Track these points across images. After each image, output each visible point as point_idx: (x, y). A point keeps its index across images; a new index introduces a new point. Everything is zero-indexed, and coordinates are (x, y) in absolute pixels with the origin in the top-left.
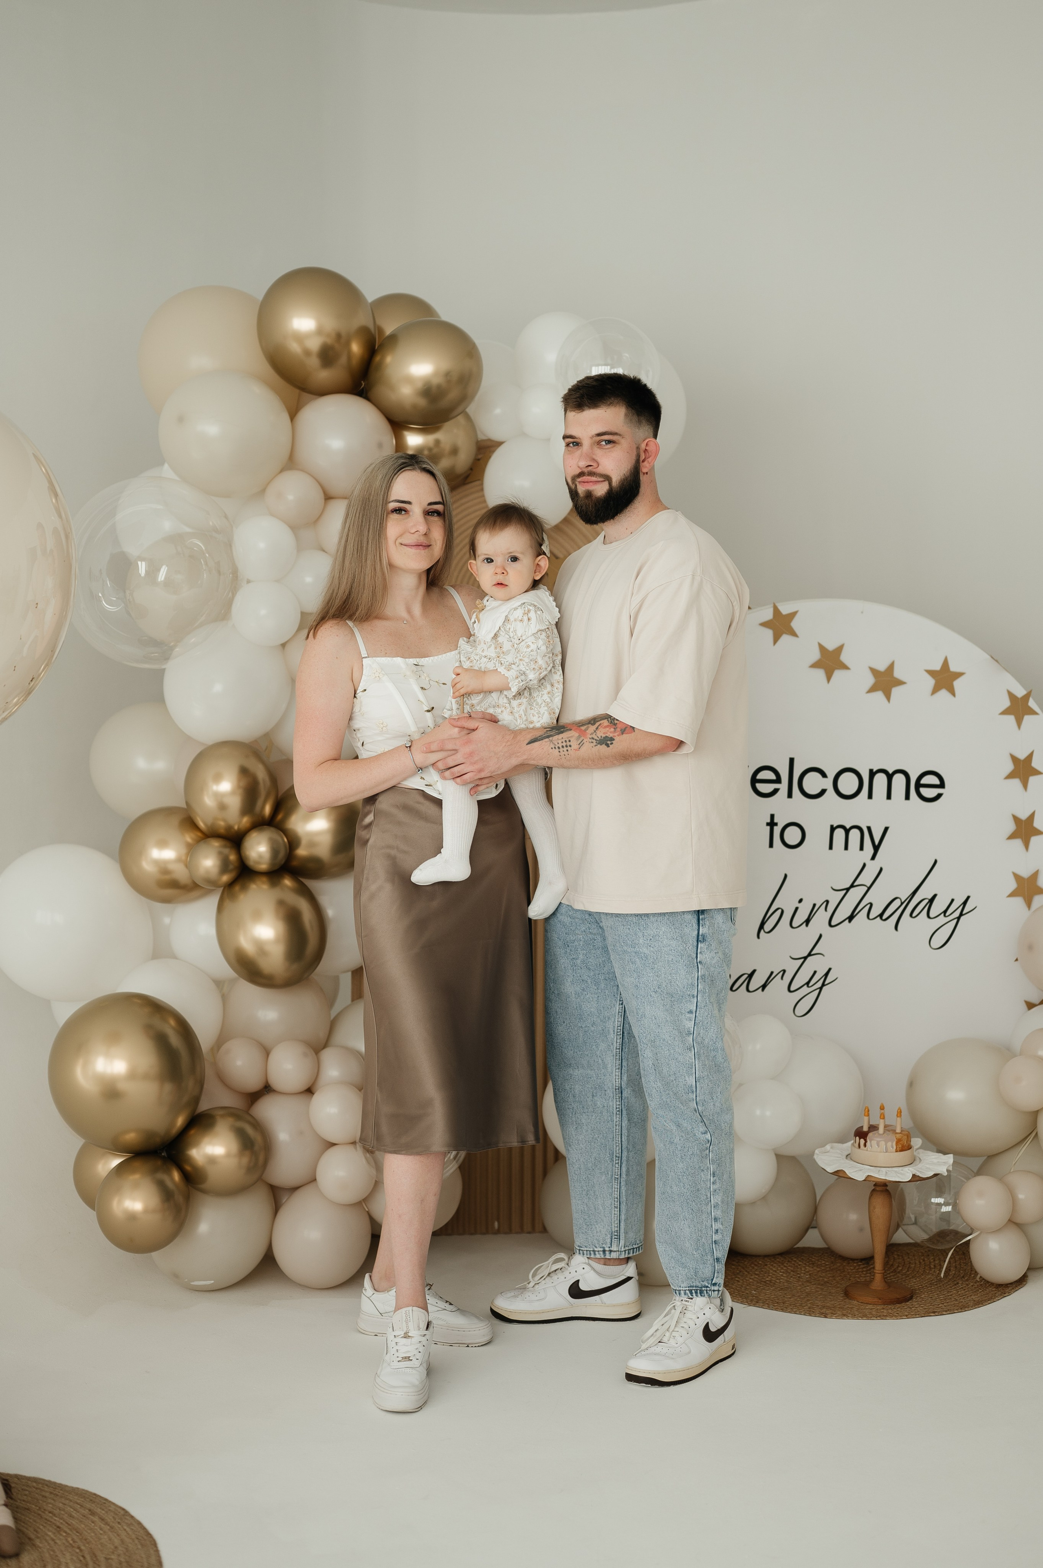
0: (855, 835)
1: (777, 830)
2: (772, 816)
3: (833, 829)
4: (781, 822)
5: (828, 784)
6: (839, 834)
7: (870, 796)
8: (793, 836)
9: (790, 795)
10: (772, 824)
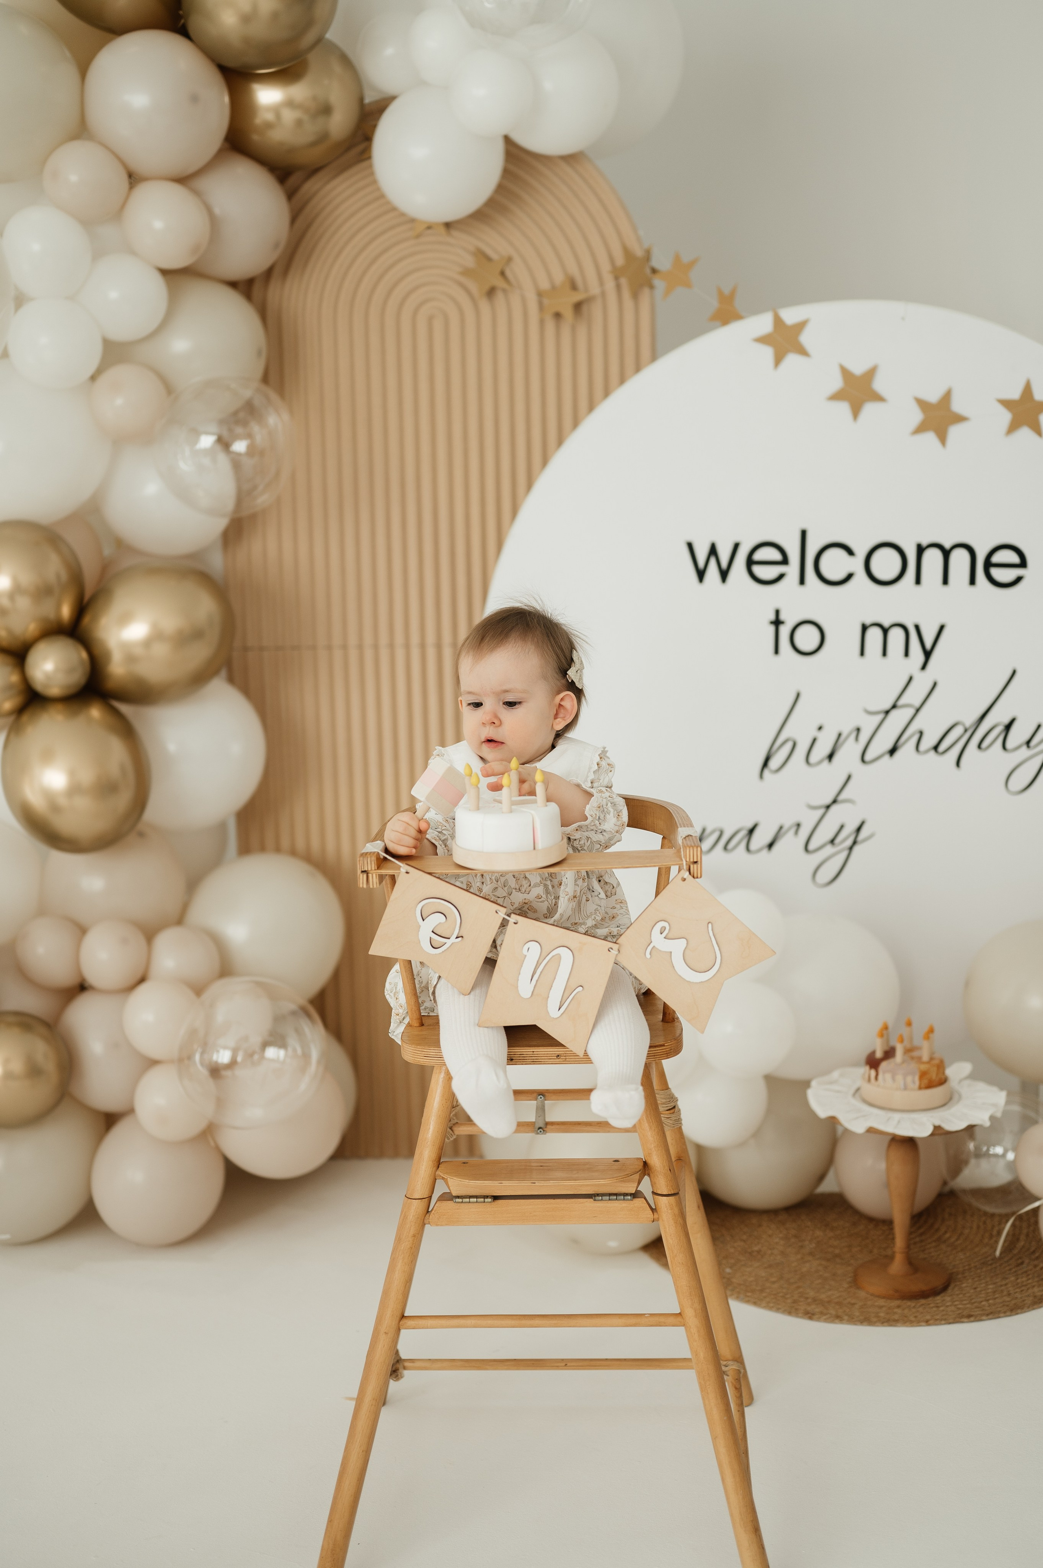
0: (896, 637)
1: (785, 631)
2: (777, 612)
3: (864, 628)
4: (789, 620)
5: (856, 564)
6: (874, 636)
7: (918, 581)
8: (807, 638)
9: (802, 581)
10: (777, 623)
